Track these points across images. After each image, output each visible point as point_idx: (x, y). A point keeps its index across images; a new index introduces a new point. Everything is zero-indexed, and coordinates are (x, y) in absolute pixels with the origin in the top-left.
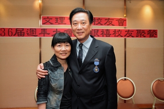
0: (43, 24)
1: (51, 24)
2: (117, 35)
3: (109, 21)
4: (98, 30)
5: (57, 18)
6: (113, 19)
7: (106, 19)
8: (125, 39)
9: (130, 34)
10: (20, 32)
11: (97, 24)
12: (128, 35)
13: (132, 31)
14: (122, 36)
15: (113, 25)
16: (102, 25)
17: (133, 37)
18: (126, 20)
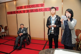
0: (17, 9)
1: (19, 9)
2: (40, 11)
3: (37, 6)
4: (33, 10)
5: (20, 7)
6: (39, 4)
7: (36, 5)
8: (44, 12)
9: (46, 10)
10: (11, 13)
11: (33, 7)
12: (45, 10)
13: (47, 8)
14: (42, 11)
15: (39, 7)
16: (35, 7)
17: (47, 11)
18: (44, 4)
